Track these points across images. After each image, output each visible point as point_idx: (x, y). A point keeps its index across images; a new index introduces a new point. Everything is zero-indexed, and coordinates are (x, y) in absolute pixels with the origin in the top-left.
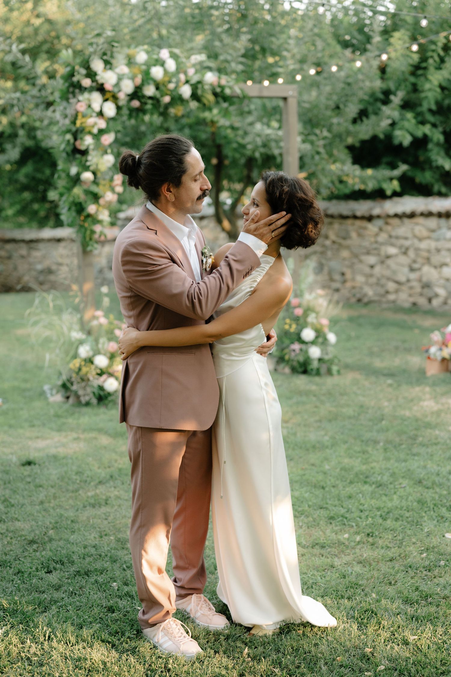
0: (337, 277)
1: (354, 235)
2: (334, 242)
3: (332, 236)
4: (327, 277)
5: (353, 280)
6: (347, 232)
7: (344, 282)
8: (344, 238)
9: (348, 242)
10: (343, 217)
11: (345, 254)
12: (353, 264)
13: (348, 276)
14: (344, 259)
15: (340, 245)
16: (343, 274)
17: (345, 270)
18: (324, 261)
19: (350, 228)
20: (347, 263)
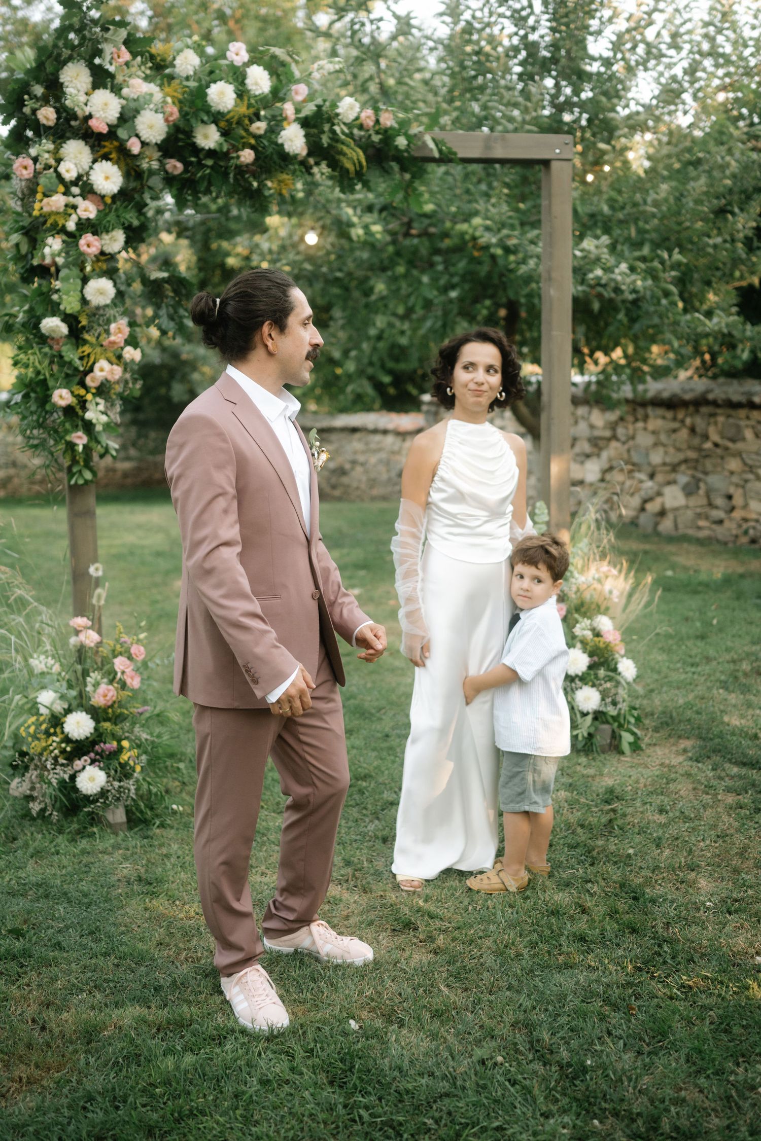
0: (720, 501)
1: (749, 434)
2: (716, 445)
3: (715, 437)
4: (704, 501)
5: (745, 506)
6: (739, 429)
7: (733, 509)
8: (733, 440)
9: (740, 446)
10: (733, 405)
11: (734, 464)
12: (746, 481)
13: (738, 500)
14: (732, 473)
15: (727, 449)
16: (730, 497)
17: (732, 490)
18: (700, 476)
19: (743, 423)
20: (735, 479)
